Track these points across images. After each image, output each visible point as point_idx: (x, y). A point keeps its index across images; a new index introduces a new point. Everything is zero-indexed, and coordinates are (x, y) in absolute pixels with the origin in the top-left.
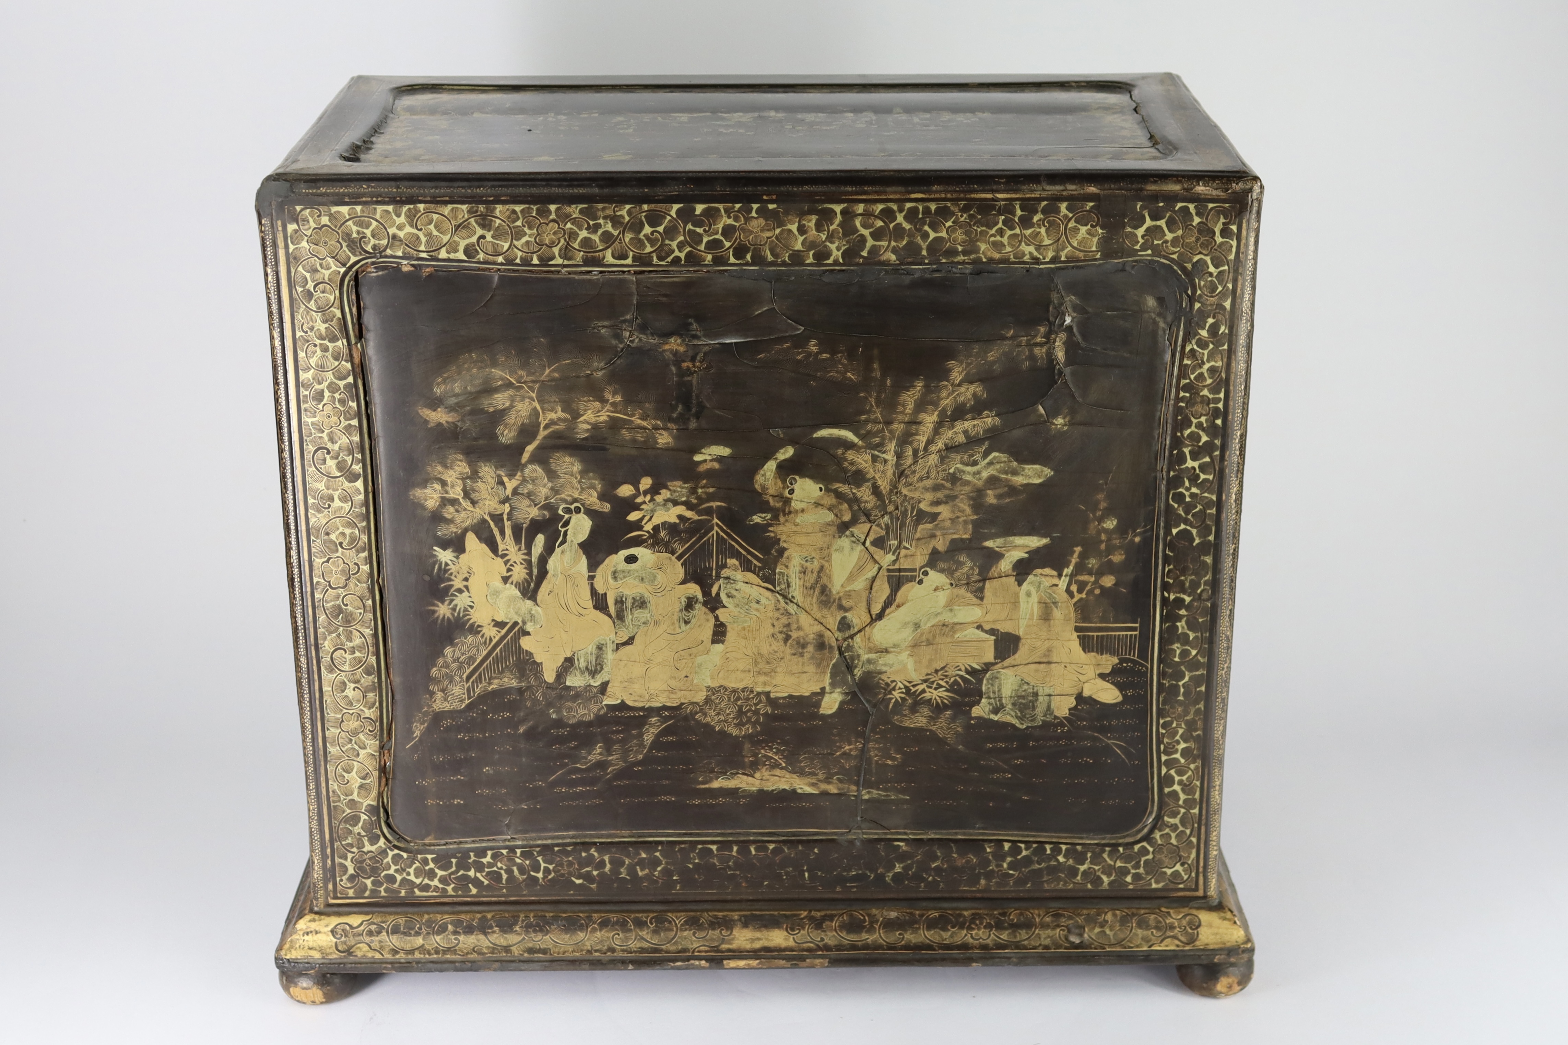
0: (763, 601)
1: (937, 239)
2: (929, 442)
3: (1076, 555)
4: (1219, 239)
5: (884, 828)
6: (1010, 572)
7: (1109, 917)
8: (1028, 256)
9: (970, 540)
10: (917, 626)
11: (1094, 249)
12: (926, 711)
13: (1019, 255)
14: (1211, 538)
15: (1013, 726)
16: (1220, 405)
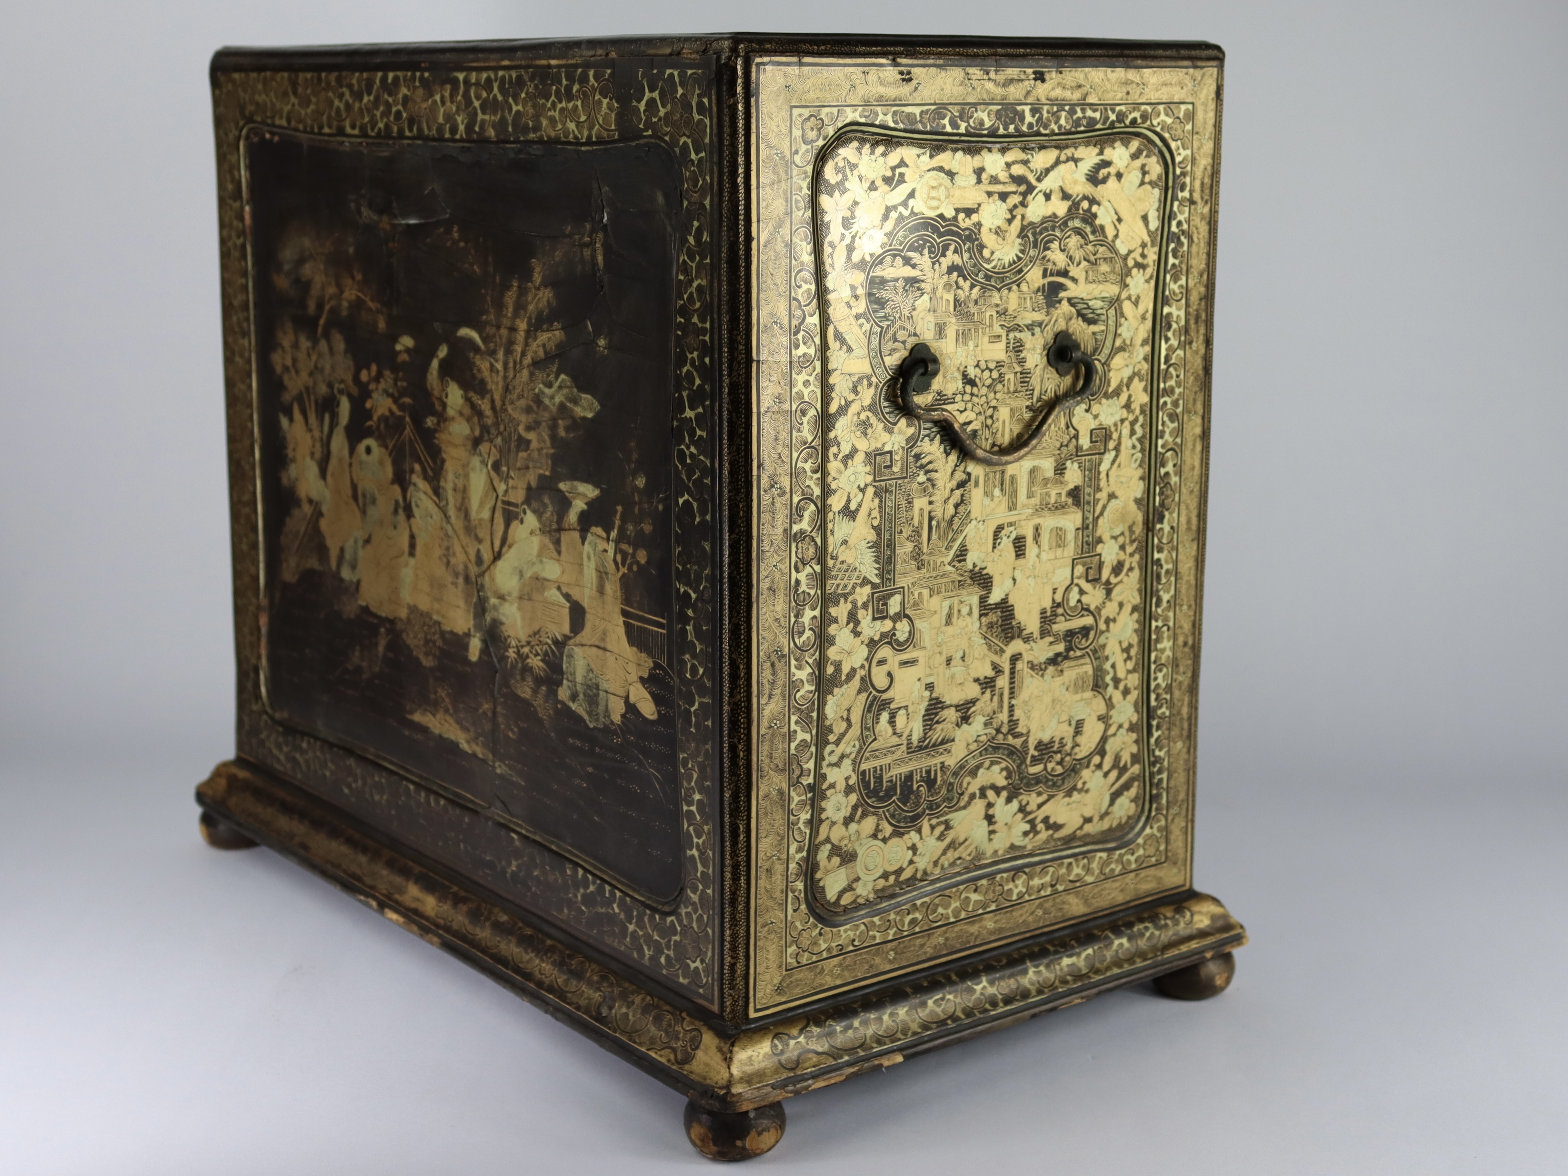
0: (435, 517)
1: (518, 112)
2: (523, 354)
3: (618, 516)
4: (697, 117)
5: (511, 814)
6: (576, 525)
8: (571, 136)
9: (550, 477)
10: (521, 574)
11: (613, 127)
12: (530, 681)
13: (567, 133)
14: (708, 517)
15: (584, 721)
16: (707, 338)
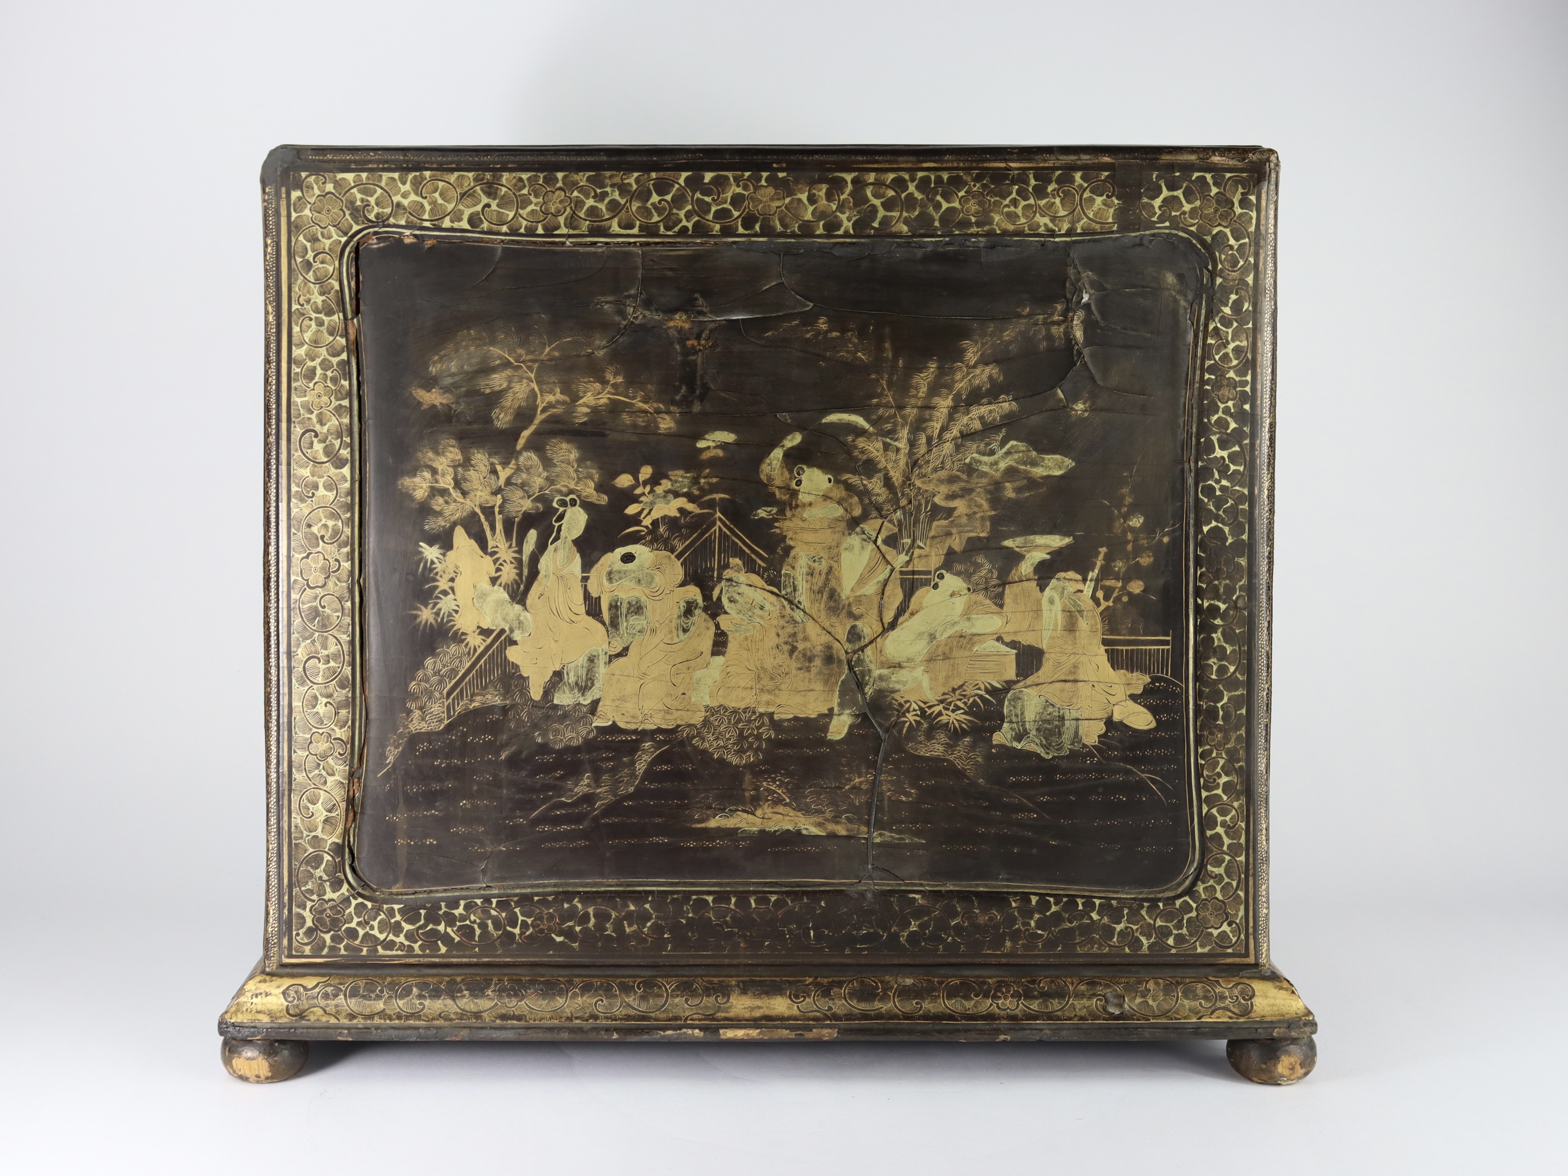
0: (768, 607)
1: (950, 210)
2: (944, 429)
3: (1101, 557)
4: (1238, 210)
5: (897, 878)
6: (1031, 575)
7: (1151, 985)
8: (1043, 228)
9: (988, 539)
10: (932, 637)
11: (1110, 220)
12: (942, 737)
13: (1035, 227)
14: (1245, 537)
15: (1038, 756)
16: (1248, 389)
